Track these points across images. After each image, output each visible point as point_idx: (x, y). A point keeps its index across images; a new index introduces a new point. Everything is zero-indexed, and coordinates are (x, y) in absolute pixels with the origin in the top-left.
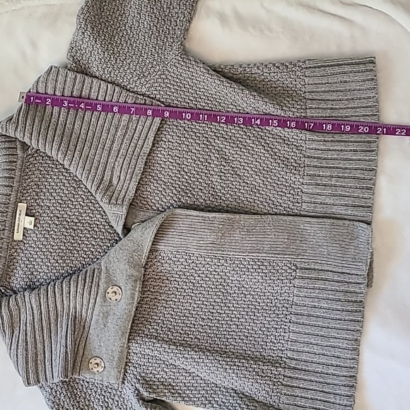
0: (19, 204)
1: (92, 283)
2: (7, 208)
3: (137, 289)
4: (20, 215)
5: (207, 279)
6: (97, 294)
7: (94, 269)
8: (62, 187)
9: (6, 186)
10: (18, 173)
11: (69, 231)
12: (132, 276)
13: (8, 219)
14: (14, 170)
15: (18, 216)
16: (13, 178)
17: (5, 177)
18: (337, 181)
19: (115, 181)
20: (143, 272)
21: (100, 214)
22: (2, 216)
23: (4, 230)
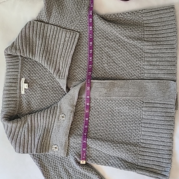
0: (22, 79)
1: (54, 112)
2: (17, 80)
4: (22, 83)
5: (104, 109)
6: (55, 117)
7: (55, 106)
8: (40, 71)
10: (20, 66)
13: (18, 85)
16: (18, 68)
17: (15, 68)
18: (160, 63)
20: (75, 108)
21: (57, 83)
22: (16, 84)
23: (17, 90)
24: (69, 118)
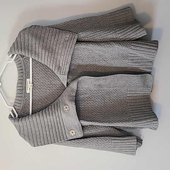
0: (27, 79)
1: (57, 107)
2: (23, 81)
3: (73, 104)
4: (27, 83)
5: (98, 98)
7: (57, 102)
8: (42, 71)
9: (21, 73)
10: (24, 67)
11: (47, 88)
12: (71, 100)
13: (24, 85)
14: (22, 66)
15: (27, 84)
16: (22, 69)
17: (20, 70)
19: (61, 65)
20: (75, 98)
21: (59, 81)
22: (21, 84)
23: (23, 90)
24: (72, 106)
